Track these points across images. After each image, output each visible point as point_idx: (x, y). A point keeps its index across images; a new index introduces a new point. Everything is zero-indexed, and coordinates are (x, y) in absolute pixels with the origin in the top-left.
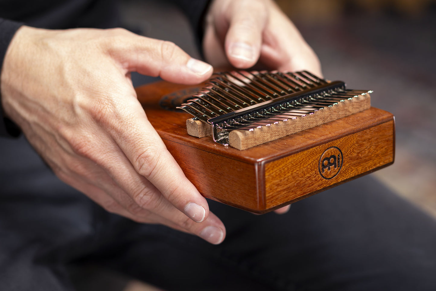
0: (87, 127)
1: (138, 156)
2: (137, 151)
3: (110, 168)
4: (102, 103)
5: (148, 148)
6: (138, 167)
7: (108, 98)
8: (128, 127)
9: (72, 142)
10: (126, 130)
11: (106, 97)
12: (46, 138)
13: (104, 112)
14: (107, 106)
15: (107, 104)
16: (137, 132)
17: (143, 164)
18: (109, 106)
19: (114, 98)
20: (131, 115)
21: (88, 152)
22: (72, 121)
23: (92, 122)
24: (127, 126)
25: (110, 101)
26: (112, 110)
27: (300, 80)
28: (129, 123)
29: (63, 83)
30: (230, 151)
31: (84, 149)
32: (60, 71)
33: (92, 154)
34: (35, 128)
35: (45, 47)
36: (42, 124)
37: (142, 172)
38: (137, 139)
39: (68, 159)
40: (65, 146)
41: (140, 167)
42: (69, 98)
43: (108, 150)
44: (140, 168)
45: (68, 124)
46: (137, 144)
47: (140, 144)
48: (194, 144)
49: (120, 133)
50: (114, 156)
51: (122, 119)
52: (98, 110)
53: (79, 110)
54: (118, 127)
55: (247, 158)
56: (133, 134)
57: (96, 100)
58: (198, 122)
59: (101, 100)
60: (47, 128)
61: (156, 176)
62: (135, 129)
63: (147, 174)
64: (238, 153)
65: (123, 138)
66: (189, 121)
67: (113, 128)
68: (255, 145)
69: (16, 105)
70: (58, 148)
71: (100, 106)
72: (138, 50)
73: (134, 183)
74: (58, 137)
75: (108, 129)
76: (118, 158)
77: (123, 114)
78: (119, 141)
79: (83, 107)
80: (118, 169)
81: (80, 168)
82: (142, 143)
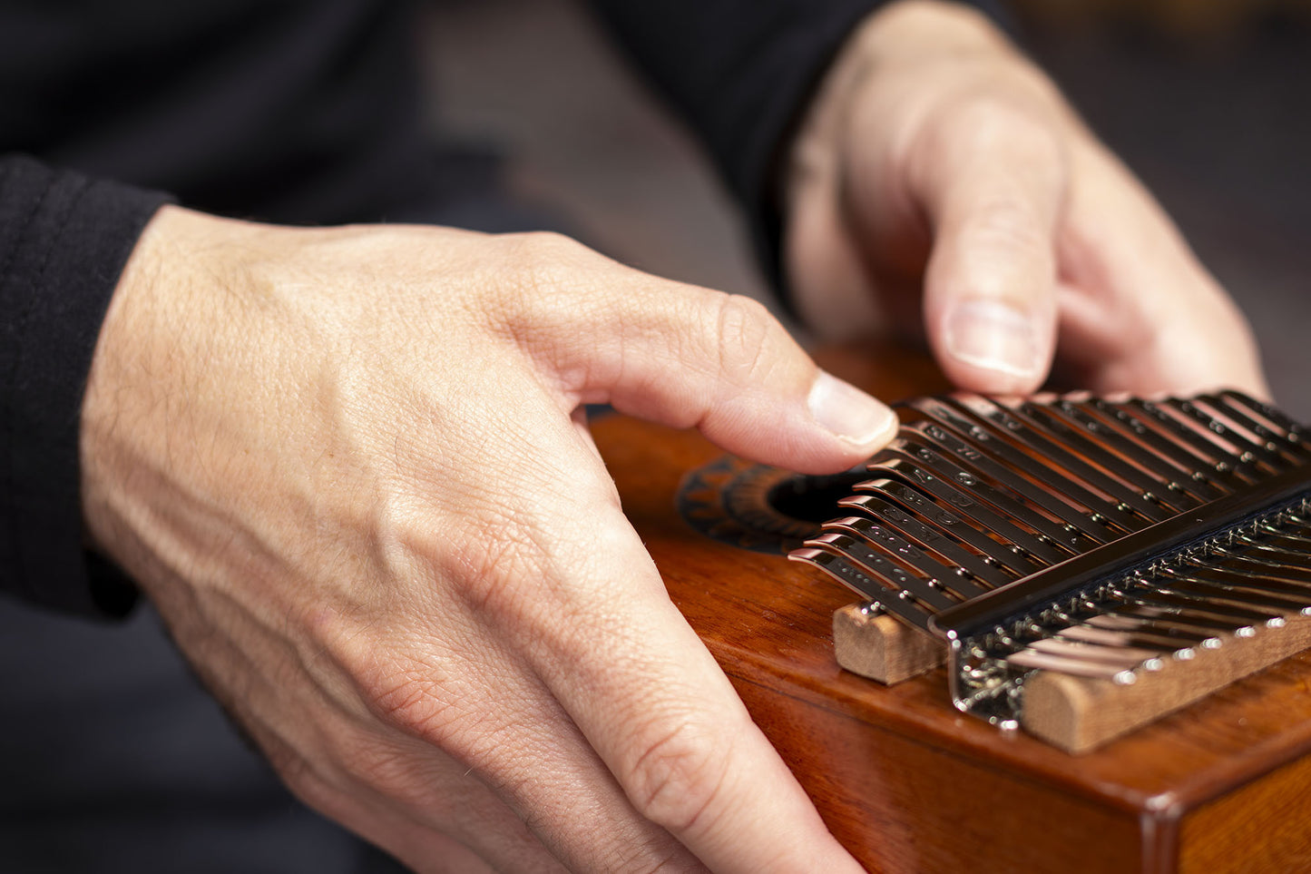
0: (430, 624)
1: (643, 752)
2: (640, 731)
3: (520, 783)
4: (494, 536)
5: (685, 719)
6: (642, 792)
7: (520, 517)
8: (600, 635)
9: (367, 677)
10: (592, 645)
11: (512, 513)
12: (257, 649)
13: (505, 572)
14: (517, 548)
15: (514, 540)
16: (637, 657)
17: (663, 784)
18: (525, 549)
19: (541, 517)
20: (612, 584)
21: (434, 722)
22: (370, 594)
23: (454, 606)
24: (597, 630)
25: (527, 528)
26: (536, 563)
27: (1228, 434)
28: (604, 616)
29: (336, 447)
30: (1031, 755)
31: (419, 711)
32: (324, 398)
33: (448, 728)
34: (212, 608)
35: (261, 297)
36: (244, 597)
37: (659, 811)
38: (639, 683)
39: (343, 734)
40: (338, 688)
41: (650, 794)
42: (359, 508)
43: (514, 716)
44: (652, 798)
45: (352, 608)
46: (640, 701)
47: (654, 703)
48: (872, 711)
49: (569, 657)
50: (536, 740)
51: (578, 603)
52: (480, 563)
53: (399, 560)
54: (562, 631)
55: (1110, 789)
56: (622, 663)
57: (472, 524)
58: (886, 625)
59: (491, 522)
60: (263, 612)
61: (715, 829)
62: (630, 643)
63: (679, 822)
64: (1067, 769)
65: (581, 675)
66: (845, 615)
67: (540, 634)
68: (1124, 728)
69: (139, 517)
70: (305, 691)
71: (487, 546)
72: (627, 327)
73: (616, 844)
74: (308, 656)
75: (518, 635)
76: (552, 746)
77: (582, 581)
78: (562, 684)
79: (415, 547)
80: (552, 790)
81: (389, 770)
82: (660, 700)
